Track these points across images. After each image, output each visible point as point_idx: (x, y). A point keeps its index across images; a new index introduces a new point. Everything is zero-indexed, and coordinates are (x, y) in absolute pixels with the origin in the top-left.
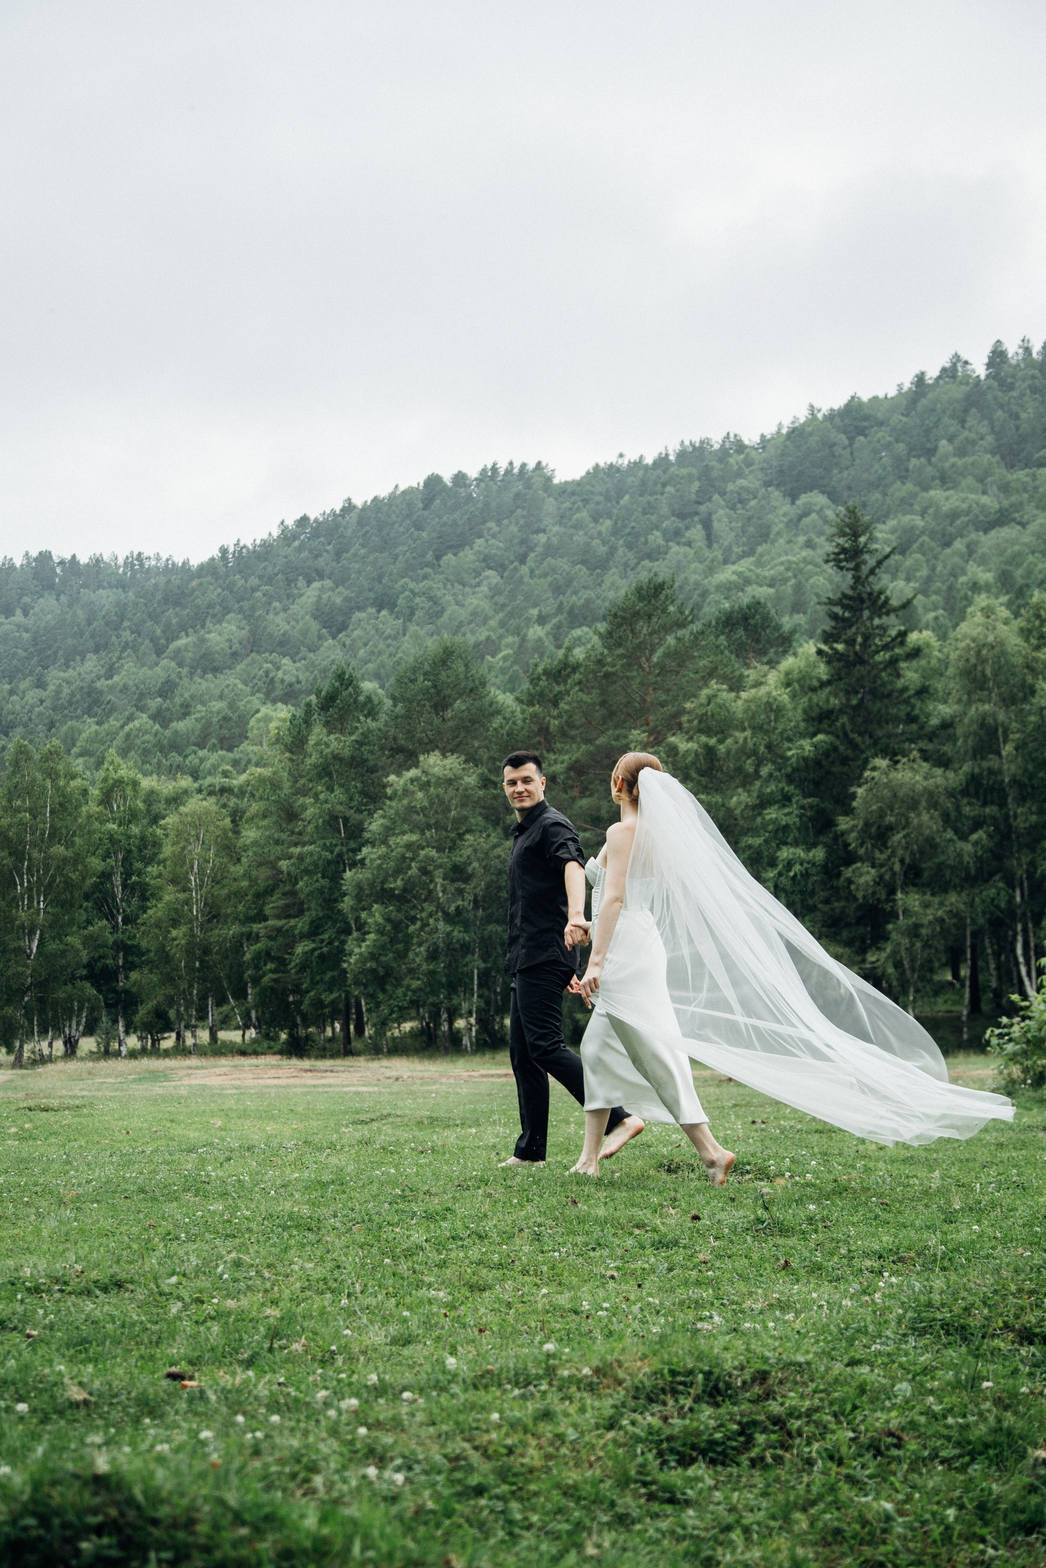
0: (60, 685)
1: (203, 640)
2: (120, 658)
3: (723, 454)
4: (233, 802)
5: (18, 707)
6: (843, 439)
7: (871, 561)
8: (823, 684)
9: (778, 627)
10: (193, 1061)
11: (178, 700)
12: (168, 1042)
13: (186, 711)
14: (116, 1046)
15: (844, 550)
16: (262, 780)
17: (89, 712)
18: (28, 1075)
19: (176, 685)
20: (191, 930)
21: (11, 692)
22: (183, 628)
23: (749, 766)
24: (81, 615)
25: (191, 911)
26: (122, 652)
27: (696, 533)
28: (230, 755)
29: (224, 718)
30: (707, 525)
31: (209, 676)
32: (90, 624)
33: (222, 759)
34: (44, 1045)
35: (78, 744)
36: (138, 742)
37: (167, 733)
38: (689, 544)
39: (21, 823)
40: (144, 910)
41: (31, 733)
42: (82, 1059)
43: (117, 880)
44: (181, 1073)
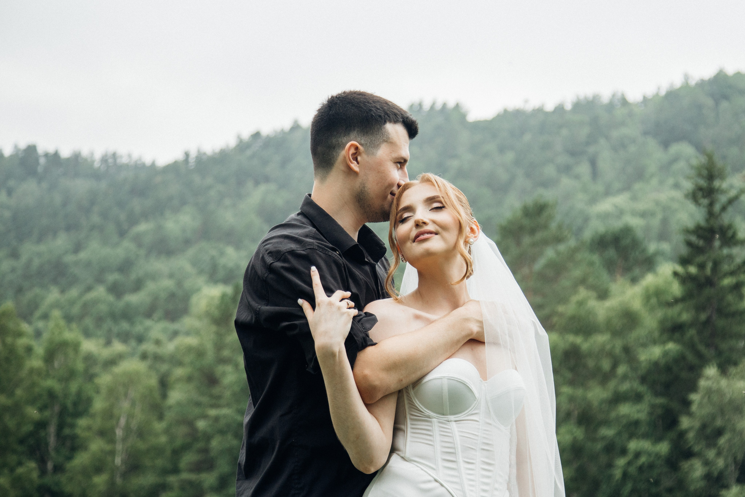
0: (31, 257)
1: (160, 227)
2: (87, 237)
3: (610, 107)
4: (164, 367)
6: (710, 102)
7: (723, 199)
8: (677, 301)
9: (644, 251)
11: (132, 276)
13: (138, 286)
15: (701, 189)
16: (189, 349)
17: (55, 281)
19: (133, 263)
20: (112, 478)
22: (145, 216)
23: (606, 365)
24: (58, 199)
25: (114, 461)
26: (89, 232)
27: (584, 169)
28: (170, 326)
29: (170, 295)
30: (593, 163)
31: (163, 258)
32: (64, 207)
33: (162, 329)
36: (93, 310)
37: (119, 303)
38: (577, 177)
40: (70, 458)
43: (52, 429)
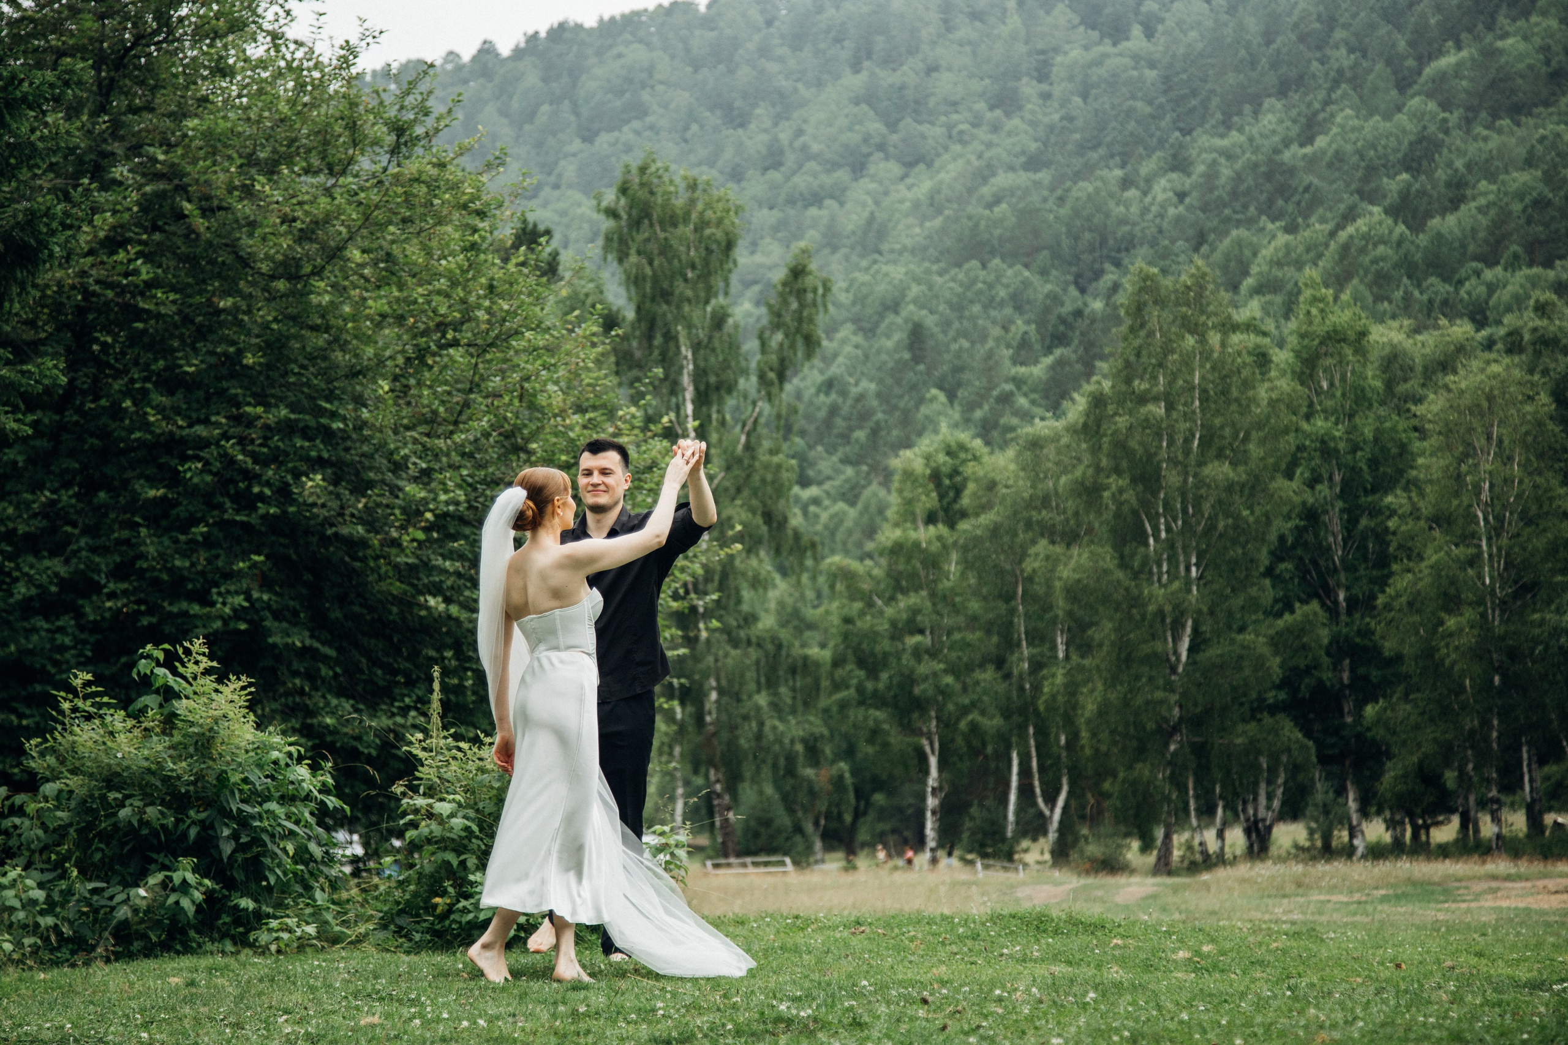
0: (1214, 162)
1: (1490, 53)
2: (1327, 102)
5: (1134, 209)
10: (1501, 865)
11: (1441, 174)
12: (1445, 833)
14: (1345, 834)
17: (1270, 210)
18: (1185, 887)
19: (1438, 145)
20: (1483, 615)
21: (1126, 183)
24: (1253, 26)
25: (1481, 577)
26: (1332, 89)
28: (1551, 274)
29: (1536, 203)
31: (1505, 122)
32: (1268, 43)
33: (1534, 282)
34: (1210, 836)
35: (1254, 269)
36: (1366, 260)
37: (1423, 239)
39: (1146, 423)
41: (1163, 257)
42: (1281, 859)
43: (1334, 521)
44: (1478, 887)
